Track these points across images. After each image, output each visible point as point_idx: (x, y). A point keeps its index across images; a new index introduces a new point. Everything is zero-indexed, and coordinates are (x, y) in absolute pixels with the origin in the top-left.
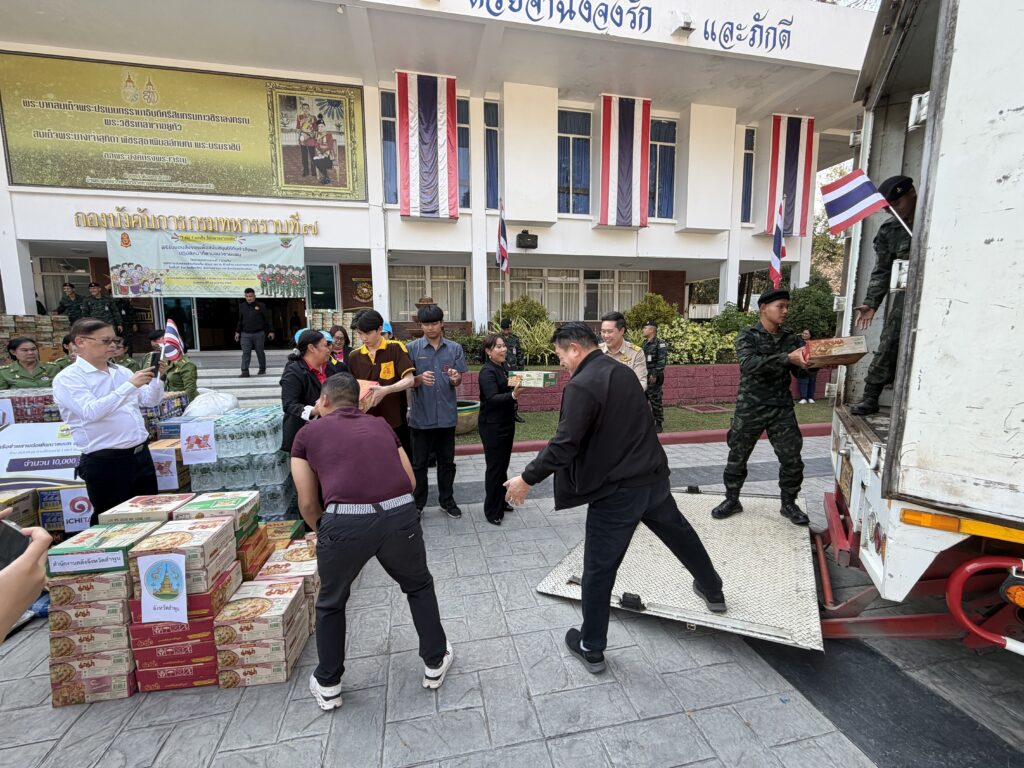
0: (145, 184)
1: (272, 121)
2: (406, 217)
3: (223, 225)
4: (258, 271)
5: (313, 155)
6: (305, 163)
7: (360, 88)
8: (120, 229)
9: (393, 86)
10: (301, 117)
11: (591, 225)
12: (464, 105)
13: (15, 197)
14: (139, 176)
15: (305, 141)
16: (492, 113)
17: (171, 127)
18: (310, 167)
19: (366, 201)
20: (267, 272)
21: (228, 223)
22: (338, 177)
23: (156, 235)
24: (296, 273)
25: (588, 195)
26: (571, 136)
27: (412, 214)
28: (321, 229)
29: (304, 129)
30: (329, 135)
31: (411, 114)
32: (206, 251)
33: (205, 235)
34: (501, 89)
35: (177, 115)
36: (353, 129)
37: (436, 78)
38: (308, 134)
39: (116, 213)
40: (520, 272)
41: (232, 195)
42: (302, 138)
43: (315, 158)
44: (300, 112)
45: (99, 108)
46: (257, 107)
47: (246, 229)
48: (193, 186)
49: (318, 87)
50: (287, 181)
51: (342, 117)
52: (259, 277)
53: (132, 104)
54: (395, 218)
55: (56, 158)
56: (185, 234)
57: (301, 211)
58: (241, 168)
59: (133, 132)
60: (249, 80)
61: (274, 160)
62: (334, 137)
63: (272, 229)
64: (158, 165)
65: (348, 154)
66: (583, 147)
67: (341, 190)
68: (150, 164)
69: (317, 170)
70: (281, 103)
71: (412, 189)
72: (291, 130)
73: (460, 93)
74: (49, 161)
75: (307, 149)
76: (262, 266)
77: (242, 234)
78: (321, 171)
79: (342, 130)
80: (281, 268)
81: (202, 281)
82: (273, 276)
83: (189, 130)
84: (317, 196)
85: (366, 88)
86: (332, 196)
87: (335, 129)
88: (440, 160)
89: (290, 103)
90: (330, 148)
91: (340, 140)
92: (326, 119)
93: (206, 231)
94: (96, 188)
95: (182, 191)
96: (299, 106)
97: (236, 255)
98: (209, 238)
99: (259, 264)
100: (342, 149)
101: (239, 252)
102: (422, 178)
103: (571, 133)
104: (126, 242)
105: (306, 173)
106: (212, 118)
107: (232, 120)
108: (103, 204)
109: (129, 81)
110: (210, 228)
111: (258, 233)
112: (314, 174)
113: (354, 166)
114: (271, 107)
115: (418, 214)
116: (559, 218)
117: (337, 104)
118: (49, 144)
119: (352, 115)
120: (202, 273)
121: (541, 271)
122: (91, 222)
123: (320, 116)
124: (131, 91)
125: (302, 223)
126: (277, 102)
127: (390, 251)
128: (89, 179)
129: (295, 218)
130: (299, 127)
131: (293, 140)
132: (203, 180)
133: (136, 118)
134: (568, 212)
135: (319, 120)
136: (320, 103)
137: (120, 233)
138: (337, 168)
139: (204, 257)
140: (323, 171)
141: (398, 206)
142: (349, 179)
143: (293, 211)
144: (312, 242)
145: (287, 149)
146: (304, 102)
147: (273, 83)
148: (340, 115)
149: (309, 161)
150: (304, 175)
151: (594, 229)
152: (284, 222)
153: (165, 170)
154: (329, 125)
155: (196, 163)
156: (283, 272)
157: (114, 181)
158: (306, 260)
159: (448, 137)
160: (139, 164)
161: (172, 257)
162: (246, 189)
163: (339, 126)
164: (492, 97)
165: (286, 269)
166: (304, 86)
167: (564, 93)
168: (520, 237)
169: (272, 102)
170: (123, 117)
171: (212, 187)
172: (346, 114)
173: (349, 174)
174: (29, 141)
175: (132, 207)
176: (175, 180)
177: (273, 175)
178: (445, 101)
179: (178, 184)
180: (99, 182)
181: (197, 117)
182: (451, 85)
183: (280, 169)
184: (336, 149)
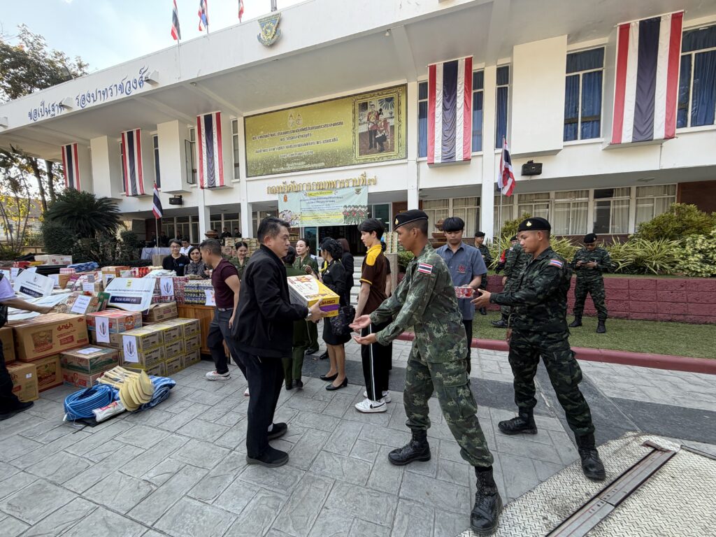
0: (295, 168)
1: (354, 120)
2: (431, 164)
3: (327, 185)
4: (343, 209)
5: (376, 134)
6: (371, 141)
7: (406, 85)
8: (283, 193)
9: (425, 77)
10: (370, 113)
11: (601, 147)
12: (480, 76)
13: (248, 183)
14: (292, 165)
15: (371, 128)
16: (504, 75)
17: (306, 136)
18: (373, 143)
19: (406, 158)
20: (348, 209)
21: (330, 184)
23: (298, 194)
24: (363, 209)
25: (599, 121)
26: (581, 73)
27: (436, 161)
28: (378, 181)
29: (371, 120)
30: (385, 121)
31: (437, 92)
32: (319, 200)
33: (319, 192)
34: (511, 53)
35: (310, 129)
36: (399, 113)
37: (457, 61)
38: (373, 123)
39: (282, 185)
40: (528, 198)
41: (332, 167)
42: (370, 126)
43: (376, 137)
44: (369, 110)
45: (278, 134)
46: (346, 113)
47: (338, 186)
48: (315, 165)
49: (380, 93)
50: (361, 154)
51: (394, 107)
52: (343, 213)
53: (291, 128)
54: (425, 166)
55: (262, 162)
56: (311, 192)
57: (367, 171)
58: (337, 151)
59: (291, 142)
60: (344, 99)
61: (354, 143)
62: (388, 121)
63: (351, 184)
64: (301, 157)
65: (396, 130)
66: (594, 82)
67: (392, 154)
68: (297, 157)
69: (377, 143)
70: (359, 108)
71: (436, 144)
73: (476, 67)
74: (260, 164)
75: (372, 133)
76: (345, 206)
77: (336, 189)
78: (379, 144)
79: (393, 115)
80: (355, 207)
81: (317, 218)
82: (350, 212)
83: (315, 136)
84: (377, 160)
85: (409, 84)
86: (385, 159)
87: (389, 115)
88: (457, 119)
89: (364, 106)
90: (386, 129)
91: (392, 122)
92: (384, 111)
93: (319, 189)
94: (275, 174)
95: (310, 169)
96: (369, 106)
97: (333, 201)
98: (321, 193)
99: (343, 205)
100: (392, 127)
101: (334, 199)
102: (444, 135)
103: (581, 70)
104: (286, 200)
105: (371, 147)
106: (325, 126)
107: (334, 125)
108: (277, 181)
109: (291, 116)
110: (321, 187)
111: (344, 187)
112: (376, 147)
113: (399, 137)
114: (354, 112)
115: (440, 161)
116: (564, 146)
117: (391, 99)
118: (260, 156)
119: (399, 104)
120: (316, 213)
121: (549, 194)
122: (272, 191)
123: (381, 110)
124: (291, 121)
125: (367, 178)
126: (357, 107)
127: (420, 190)
128: (273, 170)
129: (364, 175)
130: (368, 120)
132: (319, 162)
133: (292, 135)
134: (576, 138)
135: (380, 112)
136: (381, 102)
137: (283, 195)
138: (389, 140)
139: (318, 204)
140: (381, 144)
141: (426, 158)
142: (396, 146)
143: (362, 172)
144: (373, 189)
145: (361, 135)
146: (372, 104)
147: (356, 97)
148: (392, 106)
149: (373, 139)
150: (370, 148)
151: (604, 150)
152: (358, 179)
153: (303, 160)
154: (386, 114)
155: (317, 153)
156: (355, 209)
157: (282, 169)
158: (368, 202)
159: (465, 101)
160: (293, 158)
161: (304, 205)
162: (339, 162)
163: (391, 113)
164: (503, 62)
165: (357, 207)
166: (372, 94)
167: (573, 38)
168: (525, 167)
169: (355, 109)
170: (287, 135)
171: (323, 164)
172: (396, 105)
173: (396, 142)
174: (253, 156)
175: (289, 181)
176: (307, 164)
177: (353, 152)
178: (464, 75)
179: (308, 166)
180: (277, 170)
181: (318, 127)
182: (469, 63)
183: (357, 147)
184: (389, 128)
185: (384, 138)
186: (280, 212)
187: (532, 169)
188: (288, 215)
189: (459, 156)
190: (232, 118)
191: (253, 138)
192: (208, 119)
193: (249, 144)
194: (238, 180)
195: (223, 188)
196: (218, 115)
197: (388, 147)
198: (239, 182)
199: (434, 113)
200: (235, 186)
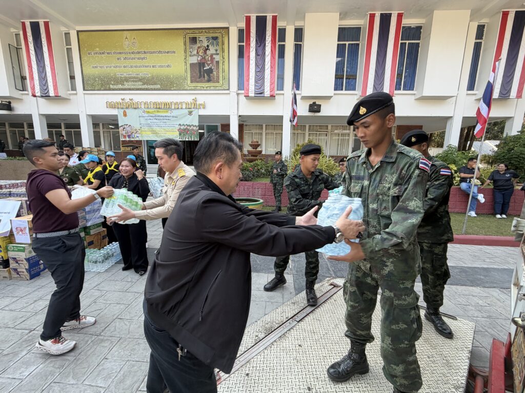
0: (132, 87)
1: (185, 52)
2: (247, 96)
3: (163, 105)
4: (178, 127)
5: (204, 67)
6: (200, 72)
7: (228, 28)
8: (122, 108)
9: (243, 25)
10: (199, 47)
11: (356, 98)
12: (283, 32)
13: (86, 96)
14: (130, 83)
15: (200, 60)
16: (299, 34)
18: (202, 73)
19: (228, 89)
20: (182, 127)
21: (166, 104)
22: (215, 77)
23: (137, 110)
24: (195, 128)
25: (356, 79)
26: (347, 43)
27: (250, 95)
28: (207, 106)
29: (200, 54)
30: (212, 56)
31: (252, 39)
32: (156, 118)
33: (156, 110)
34: (304, 19)
35: (145, 53)
36: (223, 51)
37: (266, 16)
38: (201, 56)
39: (121, 101)
40: (315, 128)
41: (167, 90)
42: (199, 59)
43: (205, 69)
44: (198, 45)
45: (114, 53)
46: (178, 44)
47: (173, 107)
48: (152, 87)
49: (207, 30)
50: (192, 82)
51: (218, 45)
52: (178, 130)
53: (127, 49)
54: (242, 98)
55: (99, 77)
56: (148, 110)
57: (198, 97)
58: (172, 76)
59: (127, 63)
60: (176, 31)
61: (186, 71)
63: (184, 107)
64: (137, 78)
65: (221, 65)
66: (354, 49)
67: (216, 84)
68: (134, 78)
69: (206, 75)
70: (190, 41)
71: (250, 81)
72: (194, 55)
73: (280, 24)
74: (97, 79)
75: (201, 64)
76: (180, 125)
77: (171, 109)
79: (218, 52)
81: (154, 132)
82: (184, 130)
83: (151, 60)
84: (205, 89)
85: (230, 28)
86: (212, 88)
87: (214, 52)
88: (266, 63)
89: (194, 40)
90: (212, 63)
91: (217, 58)
92: (210, 47)
93: (156, 108)
94: (114, 90)
95: (147, 89)
96: (198, 42)
97: (169, 119)
98: (158, 112)
99: (178, 124)
100: (218, 62)
102: (256, 75)
103: (348, 41)
104: (125, 115)
105: (200, 77)
106: (160, 52)
107: (168, 52)
108: (116, 97)
109: (126, 38)
110: (158, 107)
111: (178, 108)
112: (204, 77)
113: (223, 71)
114: (185, 44)
115: (253, 95)
116: (335, 94)
117: (215, 38)
118: (97, 72)
119: (223, 44)
120: (155, 128)
121: (327, 126)
122: (111, 105)
123: (208, 46)
124: (127, 43)
125: (198, 103)
126: (188, 41)
127: (240, 116)
128: (112, 86)
129: (195, 100)
130: (198, 53)
131: (195, 60)
132: (155, 84)
133: (128, 56)
134: (342, 90)
135: (207, 49)
136: (208, 39)
137: (122, 110)
138: (215, 73)
139: (156, 121)
140: (209, 75)
141: (243, 92)
142: (221, 78)
143: (193, 97)
144: (203, 112)
145: (192, 65)
146: (200, 39)
147: (186, 31)
148: (217, 44)
149: (202, 70)
150: (199, 78)
152: (189, 102)
153: (140, 80)
154: (212, 50)
155: (153, 75)
156: (189, 127)
157: (120, 86)
158: (199, 123)
159: (272, 50)
160: (130, 78)
161: (143, 121)
162: (173, 87)
163: (216, 50)
164: (299, 24)
165: (190, 126)
166: (201, 31)
167: (343, 15)
168: (311, 106)
169: (186, 41)
170: (124, 56)
171: (159, 86)
172: (220, 44)
173: (221, 76)
174: (89, 71)
175: (127, 98)
176: (144, 84)
177: (185, 79)
178: (271, 29)
179: (146, 86)
180: (115, 87)
181: (153, 53)
182: (275, 19)
183: (189, 76)
184: (215, 63)
185: (210, 71)
186: (120, 125)
187: (315, 108)
188: (129, 129)
189: (267, 93)
190: (64, 29)
191: (89, 54)
192: (35, 27)
193: (84, 58)
194: (75, 92)
195: (57, 98)
196: (47, 25)
197: (214, 79)
198: (76, 94)
199: (249, 56)
200: (71, 97)
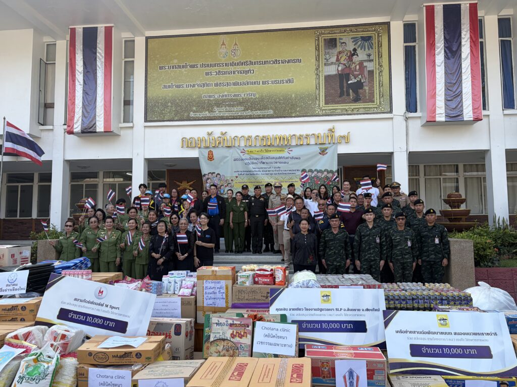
0: (227, 114)
1: (318, 59)
3: (278, 140)
5: (348, 79)
6: (341, 87)
7: (388, 24)
8: (207, 148)
9: (418, 17)
10: (340, 53)
13: (147, 130)
14: (223, 109)
15: (342, 70)
17: (247, 72)
18: (345, 89)
19: (391, 112)
21: (282, 139)
22: (367, 94)
23: (231, 150)
27: (438, 119)
28: (352, 138)
29: (342, 61)
30: (361, 63)
32: (263, 161)
33: (263, 149)
35: (251, 63)
36: (380, 56)
37: (460, 5)
38: (344, 65)
39: (206, 137)
41: (284, 117)
42: (340, 68)
43: (349, 82)
44: (339, 48)
45: (202, 65)
46: (307, 50)
47: (294, 143)
48: (259, 113)
49: (353, 29)
50: (326, 103)
51: (372, 49)
52: (301, 180)
54: (416, 125)
55: (173, 102)
56: (250, 149)
57: (336, 125)
58: (293, 96)
59: (222, 79)
60: (303, 31)
61: (318, 87)
62: (365, 64)
63: (313, 141)
64: (236, 100)
65: (376, 76)
67: (370, 105)
68: (231, 100)
69: (351, 91)
70: (325, 44)
71: (438, 98)
72: (332, 63)
74: (169, 104)
75: (343, 77)
77: (291, 146)
78: (353, 91)
79: (371, 58)
83: (260, 73)
84: (350, 112)
85: (392, 23)
86: (362, 111)
87: (366, 58)
88: (463, 71)
89: (332, 43)
91: (370, 66)
92: (359, 51)
93: (266, 146)
94: (195, 120)
95: (251, 117)
96: (338, 44)
97: (285, 163)
98: (267, 151)
100: (371, 73)
101: (286, 161)
102: (447, 88)
105: (341, 95)
106: (276, 62)
107: (289, 62)
108: (198, 131)
110: (268, 143)
111: (302, 145)
112: (348, 95)
113: (381, 85)
114: (317, 49)
115: (443, 119)
117: (368, 39)
118: (170, 93)
119: (380, 45)
122: (188, 143)
123: (355, 50)
124: (223, 50)
125: (337, 135)
126: (322, 44)
127: (411, 153)
128: (192, 114)
129: (332, 130)
130: (338, 60)
131: (332, 70)
132: (265, 108)
133: (225, 69)
135: (354, 53)
136: (355, 40)
137: (208, 151)
138: (366, 88)
139: (263, 166)
140: (356, 92)
142: (377, 96)
143: (329, 126)
144: (343, 149)
145: (328, 78)
146: (342, 41)
147: (320, 31)
148: (371, 47)
149: (345, 85)
150: (340, 97)
152: (323, 135)
154: (361, 56)
155: (262, 96)
157: (207, 114)
158: (338, 166)
160: (224, 101)
161: (240, 166)
162: (296, 111)
163: (369, 55)
164: (505, 12)
166: (343, 29)
169: (318, 45)
170: (217, 69)
171: (271, 112)
172: (375, 45)
173: (376, 91)
174: (159, 92)
175: (217, 131)
176: (246, 109)
177: (317, 98)
179: (249, 113)
180: (198, 115)
181: (265, 63)
183: (322, 94)
186: (203, 173)
188: (216, 179)
189: (467, 115)
190: (127, 35)
191: (161, 68)
192: (90, 36)
193: (153, 74)
194: (130, 125)
196: (108, 31)
197: (366, 97)
198: (132, 127)
199: (434, 61)
200: (122, 133)
